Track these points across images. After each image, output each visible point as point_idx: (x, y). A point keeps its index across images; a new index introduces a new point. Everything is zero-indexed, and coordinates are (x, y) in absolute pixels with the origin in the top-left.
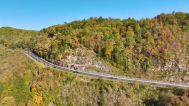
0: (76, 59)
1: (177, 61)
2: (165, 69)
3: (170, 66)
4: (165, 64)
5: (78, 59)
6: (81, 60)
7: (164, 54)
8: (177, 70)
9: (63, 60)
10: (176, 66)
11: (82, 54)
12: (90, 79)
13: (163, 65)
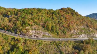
0: (35, 32)
1: (74, 29)
2: (71, 33)
3: (72, 31)
4: (71, 31)
5: (36, 32)
6: (37, 32)
7: (70, 27)
8: (75, 33)
9: (28, 33)
10: (74, 31)
11: (37, 29)
12: (50, 42)
13: (70, 31)
